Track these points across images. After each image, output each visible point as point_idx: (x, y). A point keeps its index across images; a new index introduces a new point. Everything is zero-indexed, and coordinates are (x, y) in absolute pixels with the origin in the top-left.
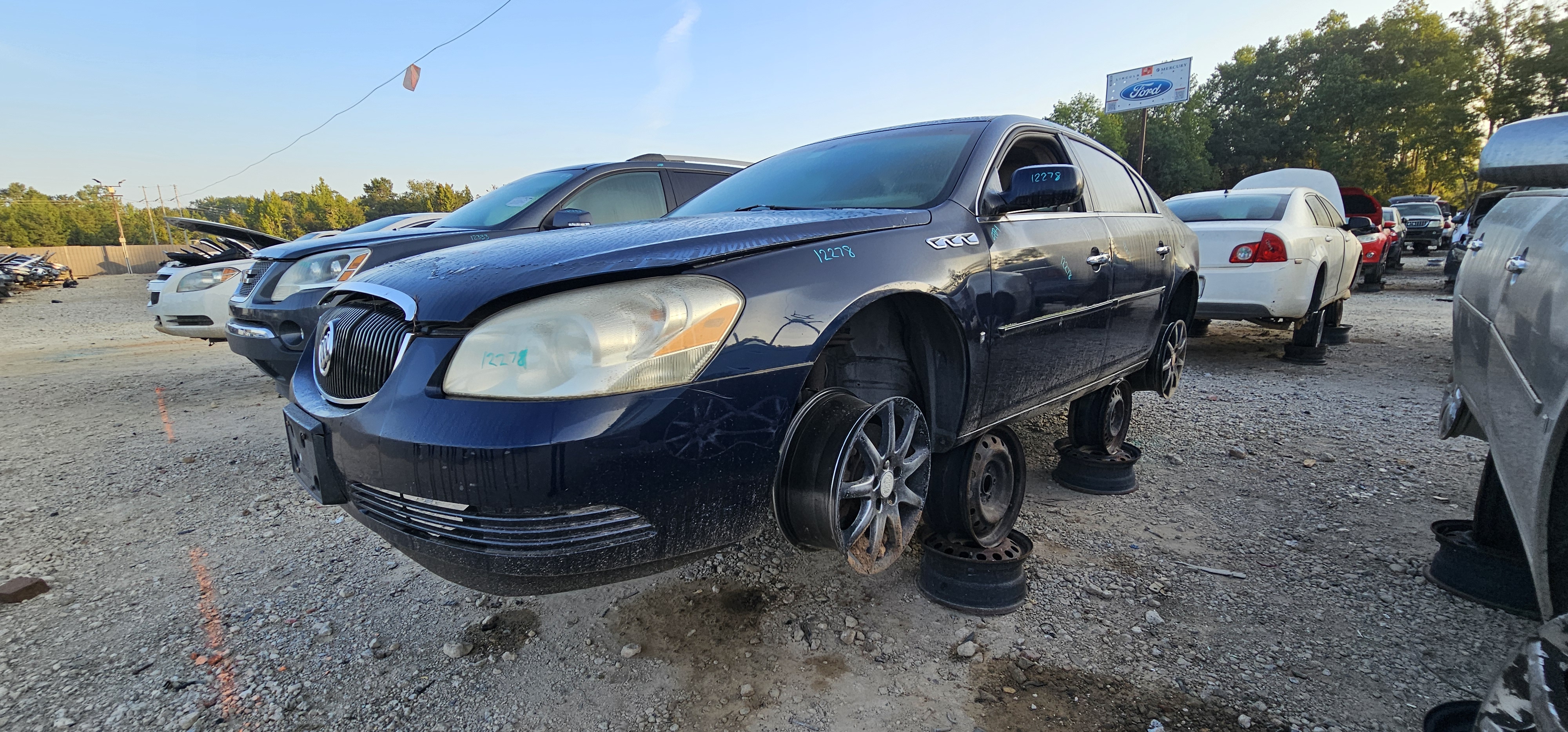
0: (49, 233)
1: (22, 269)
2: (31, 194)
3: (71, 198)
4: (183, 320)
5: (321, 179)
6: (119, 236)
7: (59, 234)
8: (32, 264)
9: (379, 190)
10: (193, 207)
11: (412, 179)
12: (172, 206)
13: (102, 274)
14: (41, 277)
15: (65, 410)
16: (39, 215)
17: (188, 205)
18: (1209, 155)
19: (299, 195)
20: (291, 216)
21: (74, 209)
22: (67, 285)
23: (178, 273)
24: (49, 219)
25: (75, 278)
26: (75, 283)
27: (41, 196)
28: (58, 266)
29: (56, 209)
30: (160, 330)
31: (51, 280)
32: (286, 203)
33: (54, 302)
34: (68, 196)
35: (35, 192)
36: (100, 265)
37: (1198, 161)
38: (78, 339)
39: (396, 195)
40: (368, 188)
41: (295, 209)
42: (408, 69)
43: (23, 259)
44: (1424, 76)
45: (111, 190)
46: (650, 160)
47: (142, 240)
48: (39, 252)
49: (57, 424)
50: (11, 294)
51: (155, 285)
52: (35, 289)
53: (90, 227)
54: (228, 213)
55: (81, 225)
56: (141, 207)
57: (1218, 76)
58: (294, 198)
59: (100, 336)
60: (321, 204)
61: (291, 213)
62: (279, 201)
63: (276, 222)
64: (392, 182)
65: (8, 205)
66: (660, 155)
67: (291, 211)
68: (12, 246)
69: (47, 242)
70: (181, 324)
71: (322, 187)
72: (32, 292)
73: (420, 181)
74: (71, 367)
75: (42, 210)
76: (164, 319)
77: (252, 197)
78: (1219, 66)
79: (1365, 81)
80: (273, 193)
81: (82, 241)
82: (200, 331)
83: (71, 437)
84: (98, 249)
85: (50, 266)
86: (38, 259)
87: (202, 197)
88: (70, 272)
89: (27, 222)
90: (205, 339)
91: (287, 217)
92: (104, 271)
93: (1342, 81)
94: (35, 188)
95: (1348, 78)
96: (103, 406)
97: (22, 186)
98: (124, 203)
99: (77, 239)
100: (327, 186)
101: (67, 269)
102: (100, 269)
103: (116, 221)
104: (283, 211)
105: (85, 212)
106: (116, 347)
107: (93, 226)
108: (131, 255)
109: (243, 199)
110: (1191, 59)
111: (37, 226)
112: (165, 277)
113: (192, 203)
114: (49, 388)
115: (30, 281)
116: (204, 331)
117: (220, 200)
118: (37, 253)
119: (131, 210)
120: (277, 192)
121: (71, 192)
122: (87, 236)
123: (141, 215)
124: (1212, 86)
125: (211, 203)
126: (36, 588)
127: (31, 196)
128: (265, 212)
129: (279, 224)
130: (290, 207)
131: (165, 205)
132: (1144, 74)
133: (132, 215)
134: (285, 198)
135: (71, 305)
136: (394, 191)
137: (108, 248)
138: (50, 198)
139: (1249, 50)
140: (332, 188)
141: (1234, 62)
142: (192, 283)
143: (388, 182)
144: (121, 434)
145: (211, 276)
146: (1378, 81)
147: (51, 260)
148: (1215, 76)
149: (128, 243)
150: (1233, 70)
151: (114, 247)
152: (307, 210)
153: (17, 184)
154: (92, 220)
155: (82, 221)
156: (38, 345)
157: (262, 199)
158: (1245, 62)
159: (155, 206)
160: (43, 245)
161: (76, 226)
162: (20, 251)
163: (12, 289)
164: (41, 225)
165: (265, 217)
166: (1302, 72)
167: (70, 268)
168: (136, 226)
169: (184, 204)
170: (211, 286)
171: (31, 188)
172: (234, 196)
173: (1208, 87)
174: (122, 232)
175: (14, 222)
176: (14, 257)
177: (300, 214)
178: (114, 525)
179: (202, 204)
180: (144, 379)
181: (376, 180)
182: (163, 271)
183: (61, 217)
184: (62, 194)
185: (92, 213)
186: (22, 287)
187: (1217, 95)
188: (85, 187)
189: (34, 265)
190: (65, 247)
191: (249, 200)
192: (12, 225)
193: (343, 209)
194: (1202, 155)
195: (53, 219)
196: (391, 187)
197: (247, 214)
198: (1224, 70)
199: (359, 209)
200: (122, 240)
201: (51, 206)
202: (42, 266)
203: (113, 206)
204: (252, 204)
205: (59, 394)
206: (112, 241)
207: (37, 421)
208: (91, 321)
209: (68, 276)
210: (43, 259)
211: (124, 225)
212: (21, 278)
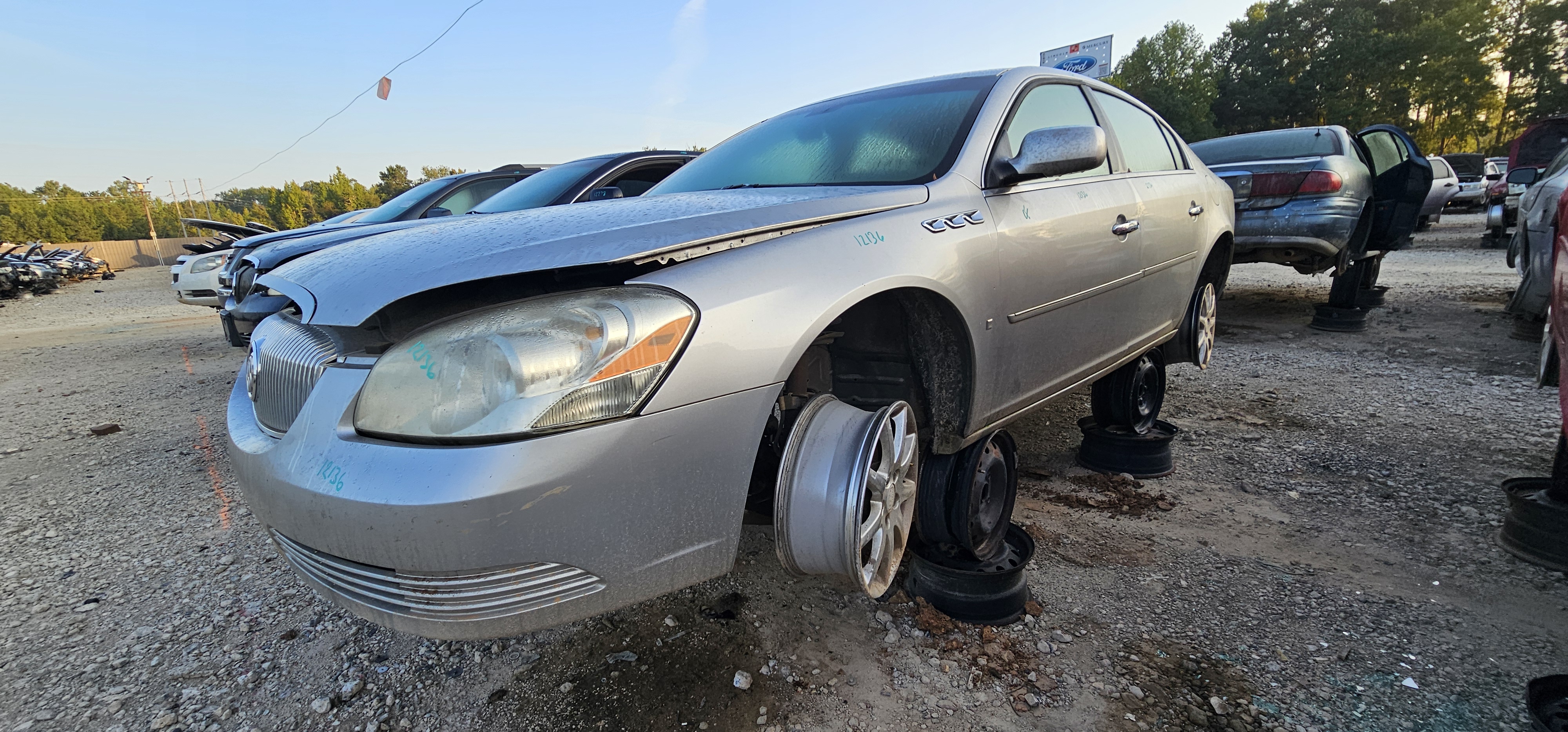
0: (85, 229)
1: (64, 263)
2: (66, 191)
3: (103, 194)
4: (197, 293)
5: (338, 168)
6: (150, 230)
7: (94, 229)
8: (73, 258)
9: (394, 177)
10: (219, 199)
11: (426, 166)
12: (198, 199)
13: (136, 266)
14: (82, 271)
15: (117, 362)
16: (74, 212)
17: (214, 198)
18: (1213, 116)
19: (318, 184)
20: (311, 205)
21: (106, 204)
22: (105, 277)
23: (191, 259)
24: (83, 215)
25: (112, 271)
26: (112, 275)
27: (74, 193)
28: (96, 260)
29: (89, 205)
30: (180, 301)
31: (91, 274)
32: (306, 193)
33: (96, 291)
34: (100, 192)
35: (69, 189)
36: (134, 258)
37: (1202, 124)
38: (121, 318)
39: (411, 182)
40: (383, 176)
41: (315, 199)
42: (381, 81)
43: (65, 254)
44: (1437, 28)
45: (140, 187)
46: (510, 169)
47: (171, 233)
48: (79, 247)
49: (113, 369)
50: (58, 286)
51: (175, 269)
52: (77, 282)
53: (122, 222)
54: (251, 204)
55: (114, 220)
56: (169, 201)
57: (1228, 35)
58: (313, 187)
59: (139, 316)
60: (339, 193)
61: (311, 203)
62: (299, 192)
63: (297, 212)
64: (407, 169)
65: (44, 203)
66: (520, 165)
67: (311, 201)
68: (52, 242)
69: (83, 237)
70: (195, 296)
71: (339, 176)
72: (75, 285)
73: (434, 168)
74: (118, 336)
75: (77, 207)
76: (183, 293)
77: (273, 188)
78: (1231, 24)
79: (1376, 35)
80: (293, 183)
81: (116, 235)
82: (208, 301)
83: (124, 376)
84: (131, 243)
85: (89, 260)
86: (78, 254)
87: (226, 189)
88: (108, 265)
89: (64, 219)
90: (213, 307)
91: (307, 206)
92: (138, 264)
93: (1353, 36)
94: (69, 185)
95: (1360, 32)
96: (144, 359)
97: (57, 183)
98: (153, 198)
99: (111, 234)
100: (344, 175)
101: (104, 263)
102: (134, 262)
103: (146, 216)
104: (304, 201)
105: (117, 207)
106: (152, 323)
107: (124, 220)
108: (161, 248)
109: (265, 189)
110: (1112, 36)
111: (73, 222)
112: (182, 262)
113: (217, 195)
114: (104, 348)
115: (75, 275)
116: (211, 301)
117: (244, 192)
118: (76, 248)
119: (160, 204)
120: (296, 183)
121: (102, 189)
122: (120, 231)
123: (170, 209)
124: (1222, 45)
125: (235, 194)
126: (114, 429)
127: (66, 193)
128: (287, 202)
129: (300, 214)
130: (310, 197)
131: (192, 198)
132: (1072, 51)
133: (161, 208)
134: (306, 188)
135: (111, 294)
136: (409, 178)
137: (141, 241)
138: (83, 195)
139: (1261, 6)
140: (349, 177)
141: (1246, 19)
142: (201, 266)
143: (403, 169)
144: (157, 373)
145: (214, 261)
146: (1390, 35)
147: (89, 255)
148: (1225, 35)
149: (159, 237)
150: (1244, 28)
151: (146, 241)
152: (326, 199)
153: (51, 182)
154: (123, 216)
155: (115, 216)
156: (91, 323)
157: (282, 189)
158: (1257, 18)
159: (182, 199)
160: (80, 240)
161: (109, 221)
162: (62, 247)
163: (58, 282)
164: (76, 221)
165: (286, 207)
166: (1316, 27)
167: (107, 261)
168: (165, 219)
169: (210, 196)
170: (214, 268)
171: (64, 185)
172: (256, 187)
173: (1219, 46)
174: (152, 226)
175: (51, 219)
176: (57, 253)
177: (319, 203)
178: (154, 410)
179: (227, 195)
180: (173, 342)
181: (391, 168)
182: (180, 258)
183: (95, 213)
184: (95, 190)
185: (123, 209)
186: (66, 280)
187: (1228, 54)
188: (115, 183)
189: (75, 259)
190: (102, 242)
191: (270, 191)
192: (49, 221)
193: (361, 197)
194: (1207, 116)
195: (87, 215)
196: (406, 174)
197: (269, 205)
198: (1236, 29)
199: (376, 196)
200: (153, 234)
201: (84, 202)
202: (82, 261)
203: (143, 202)
204: (273, 195)
205: (111, 353)
206: (144, 234)
207: (99, 368)
208: (130, 306)
209: (105, 269)
210: (82, 254)
211: (153, 219)
212: (65, 272)
